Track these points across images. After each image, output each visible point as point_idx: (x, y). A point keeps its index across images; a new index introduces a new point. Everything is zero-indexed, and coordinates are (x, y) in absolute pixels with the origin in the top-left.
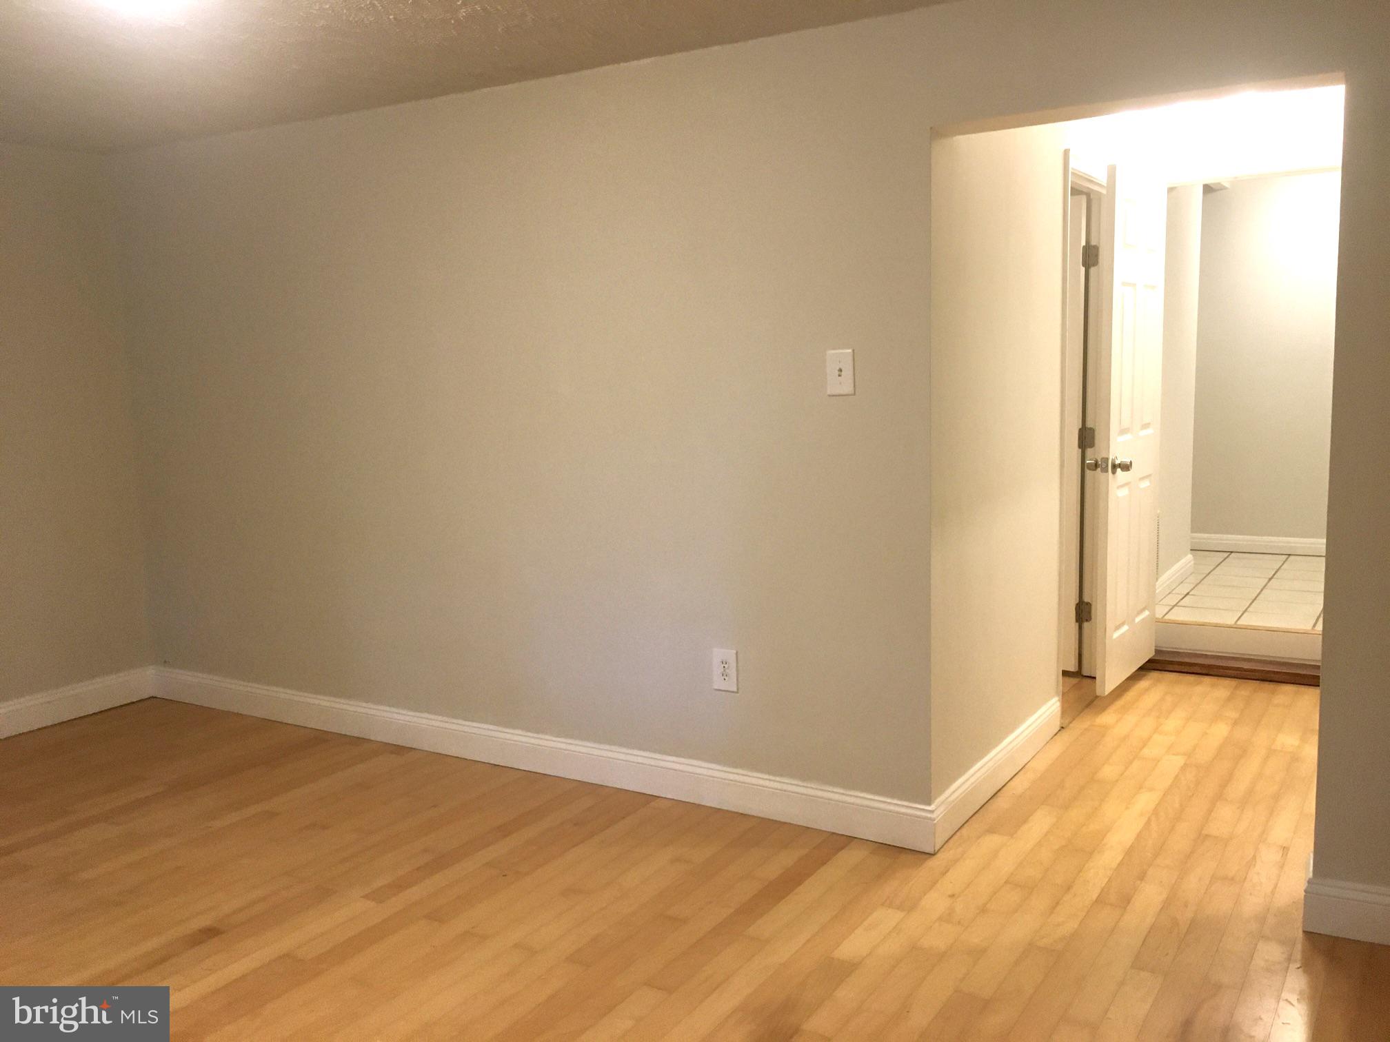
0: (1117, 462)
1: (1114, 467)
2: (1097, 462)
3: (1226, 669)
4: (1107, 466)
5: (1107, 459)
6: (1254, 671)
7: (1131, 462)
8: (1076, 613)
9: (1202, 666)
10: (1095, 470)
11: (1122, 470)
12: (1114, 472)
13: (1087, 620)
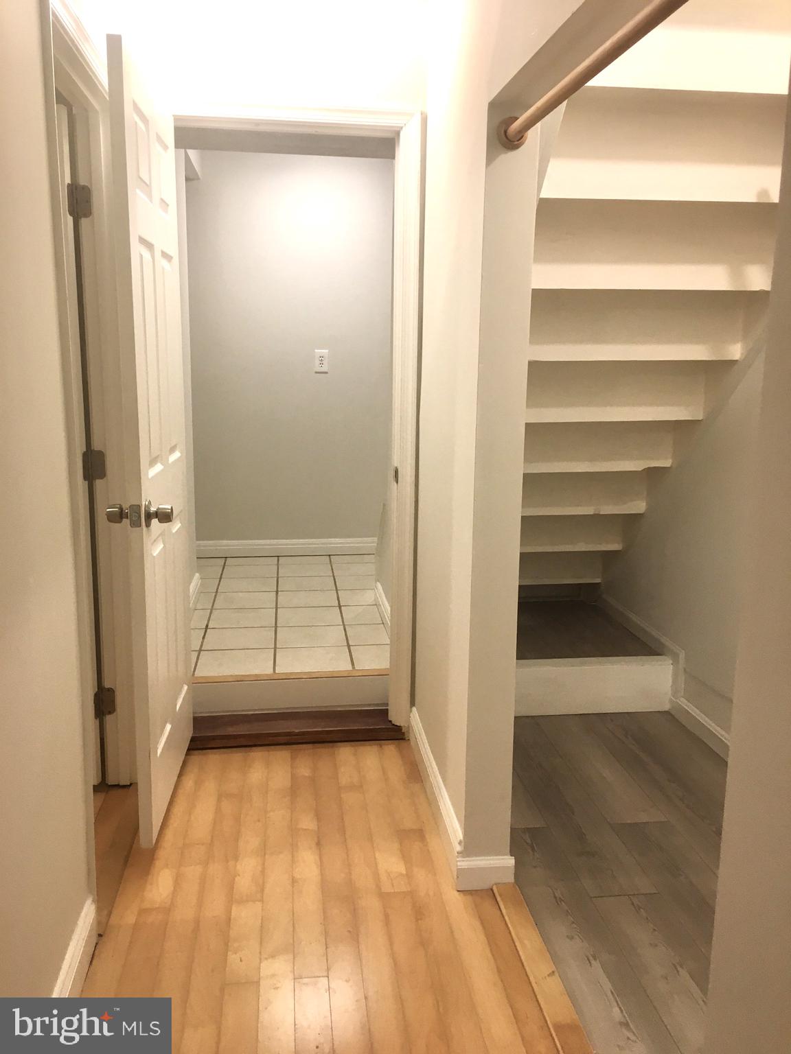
0: (153, 509)
1: (149, 516)
2: (121, 509)
3: (275, 736)
4: (140, 516)
5: (139, 507)
6: (304, 733)
7: (172, 509)
8: (95, 707)
9: (250, 736)
10: (120, 522)
11: (160, 521)
12: (148, 525)
13: (110, 713)
